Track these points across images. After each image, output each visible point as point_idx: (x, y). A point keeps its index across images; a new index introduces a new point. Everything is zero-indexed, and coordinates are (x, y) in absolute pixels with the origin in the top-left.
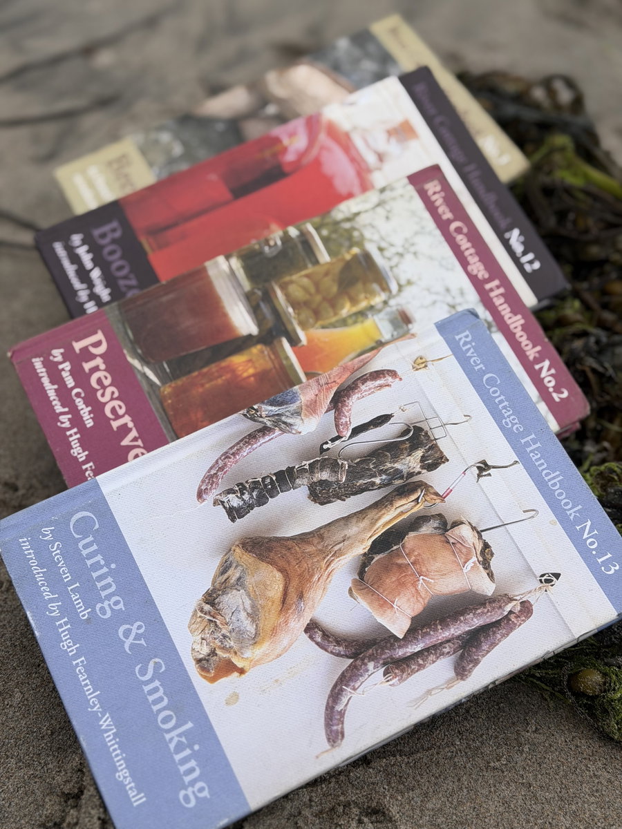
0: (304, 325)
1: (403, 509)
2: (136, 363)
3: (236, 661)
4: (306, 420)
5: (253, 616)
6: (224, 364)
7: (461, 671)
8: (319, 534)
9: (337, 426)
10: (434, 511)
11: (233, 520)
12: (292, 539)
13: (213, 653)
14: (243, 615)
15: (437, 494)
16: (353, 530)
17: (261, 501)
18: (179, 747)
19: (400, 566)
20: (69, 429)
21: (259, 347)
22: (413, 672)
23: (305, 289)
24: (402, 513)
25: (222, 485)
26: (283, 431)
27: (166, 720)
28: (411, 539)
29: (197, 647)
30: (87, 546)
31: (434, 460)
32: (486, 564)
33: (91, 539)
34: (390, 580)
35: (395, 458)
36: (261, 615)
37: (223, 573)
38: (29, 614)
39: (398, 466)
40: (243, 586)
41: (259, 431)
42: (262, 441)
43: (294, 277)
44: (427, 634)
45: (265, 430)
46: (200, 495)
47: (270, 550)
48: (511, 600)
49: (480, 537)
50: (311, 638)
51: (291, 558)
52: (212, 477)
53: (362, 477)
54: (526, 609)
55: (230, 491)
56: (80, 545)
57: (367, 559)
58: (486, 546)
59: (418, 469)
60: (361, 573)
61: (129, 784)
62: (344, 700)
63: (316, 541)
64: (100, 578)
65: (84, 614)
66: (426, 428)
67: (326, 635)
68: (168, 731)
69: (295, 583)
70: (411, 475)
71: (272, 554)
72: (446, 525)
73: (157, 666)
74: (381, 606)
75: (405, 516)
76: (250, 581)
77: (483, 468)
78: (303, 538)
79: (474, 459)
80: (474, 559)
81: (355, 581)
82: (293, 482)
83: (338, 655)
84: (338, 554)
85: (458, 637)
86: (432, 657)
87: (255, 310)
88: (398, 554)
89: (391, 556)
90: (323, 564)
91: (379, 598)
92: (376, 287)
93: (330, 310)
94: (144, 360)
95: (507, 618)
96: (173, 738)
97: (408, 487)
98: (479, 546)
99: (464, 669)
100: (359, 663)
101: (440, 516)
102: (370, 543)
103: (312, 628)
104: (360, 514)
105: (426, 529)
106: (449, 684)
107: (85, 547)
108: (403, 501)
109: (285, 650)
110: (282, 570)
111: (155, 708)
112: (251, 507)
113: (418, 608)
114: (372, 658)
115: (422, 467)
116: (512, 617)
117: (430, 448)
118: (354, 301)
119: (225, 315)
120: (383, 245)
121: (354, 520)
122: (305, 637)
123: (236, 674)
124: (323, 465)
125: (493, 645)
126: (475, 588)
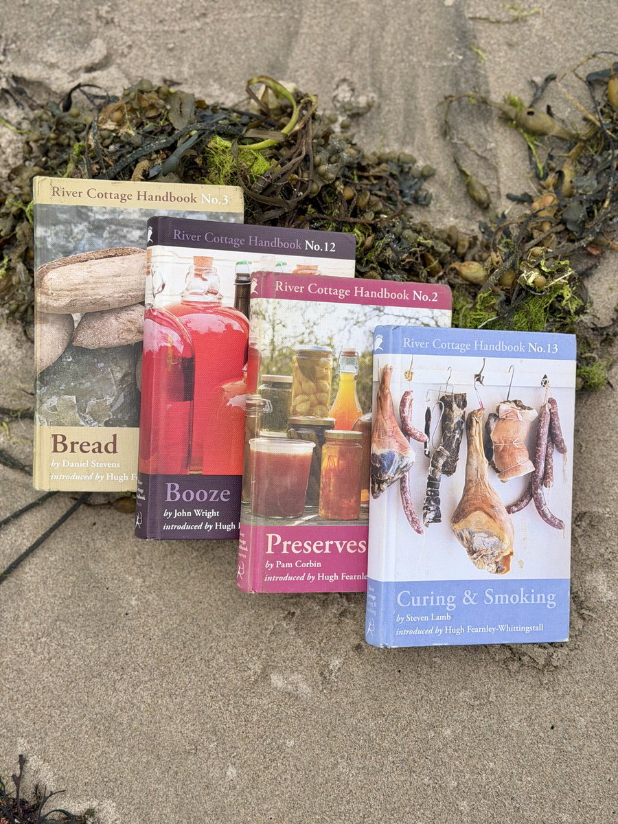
0: (324, 415)
1: (477, 431)
2: (297, 523)
3: (505, 554)
4: (408, 455)
5: (490, 535)
6: (323, 473)
7: (562, 450)
8: (468, 481)
9: (419, 440)
10: (486, 417)
11: (440, 521)
12: (464, 496)
13: (497, 563)
14: (487, 540)
15: (479, 410)
16: (474, 463)
17: (438, 502)
18: (529, 599)
19: (503, 450)
20: (317, 578)
21: (324, 447)
22: (552, 473)
23: (303, 401)
24: (479, 433)
25: (420, 518)
26: (408, 470)
27: (514, 599)
28: (493, 437)
29: (491, 569)
30: (416, 602)
31: (462, 401)
32: (523, 407)
33: (413, 598)
34: (507, 459)
35: (451, 420)
36: (492, 531)
37: (463, 539)
38: (435, 645)
39: (455, 421)
40: (474, 533)
41: (401, 483)
42: (407, 485)
43: (293, 404)
44: (539, 456)
45: (402, 480)
46: (419, 532)
47: (463, 510)
48: (545, 406)
49: (510, 402)
50: (513, 512)
51: (473, 502)
52: (413, 521)
53: (452, 444)
54: (552, 401)
55: (425, 515)
56: (414, 605)
57: (491, 464)
58: (515, 402)
59: (462, 412)
60: (497, 471)
61: (533, 628)
62: (547, 512)
63: (471, 485)
64: (435, 601)
65: (448, 617)
66: (444, 394)
67: (516, 505)
68: (520, 601)
69: (485, 506)
70: (463, 417)
71: (466, 511)
72: (495, 416)
73: (489, 593)
74: (516, 470)
75: (481, 433)
76: (472, 529)
77: (478, 378)
78: (466, 490)
79: (472, 380)
80: (518, 411)
81: (499, 477)
82: (437, 480)
83: (527, 504)
84: (482, 477)
85: (548, 442)
86: (550, 460)
87: (301, 438)
88: (497, 447)
89: (496, 452)
90: (483, 488)
91: (512, 469)
92: (323, 359)
93: (323, 394)
94: (297, 517)
95: (551, 413)
96: (524, 600)
97: (468, 423)
98: (513, 405)
99: (562, 448)
100: (535, 496)
101: (490, 415)
102: (485, 458)
103: (509, 510)
104: (469, 454)
105: (493, 426)
106: (565, 459)
107: (416, 603)
108: (474, 429)
109: (512, 528)
110: (476, 510)
111: (507, 602)
112: (438, 508)
113: (526, 453)
114: (536, 489)
115: (463, 409)
116: (552, 411)
117: (455, 398)
118: (324, 377)
119: (295, 457)
120: (300, 339)
121: (471, 460)
122: (512, 514)
123: (511, 557)
124: (435, 459)
125: (559, 428)
126: (531, 420)
